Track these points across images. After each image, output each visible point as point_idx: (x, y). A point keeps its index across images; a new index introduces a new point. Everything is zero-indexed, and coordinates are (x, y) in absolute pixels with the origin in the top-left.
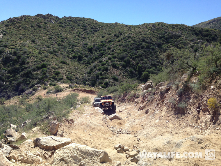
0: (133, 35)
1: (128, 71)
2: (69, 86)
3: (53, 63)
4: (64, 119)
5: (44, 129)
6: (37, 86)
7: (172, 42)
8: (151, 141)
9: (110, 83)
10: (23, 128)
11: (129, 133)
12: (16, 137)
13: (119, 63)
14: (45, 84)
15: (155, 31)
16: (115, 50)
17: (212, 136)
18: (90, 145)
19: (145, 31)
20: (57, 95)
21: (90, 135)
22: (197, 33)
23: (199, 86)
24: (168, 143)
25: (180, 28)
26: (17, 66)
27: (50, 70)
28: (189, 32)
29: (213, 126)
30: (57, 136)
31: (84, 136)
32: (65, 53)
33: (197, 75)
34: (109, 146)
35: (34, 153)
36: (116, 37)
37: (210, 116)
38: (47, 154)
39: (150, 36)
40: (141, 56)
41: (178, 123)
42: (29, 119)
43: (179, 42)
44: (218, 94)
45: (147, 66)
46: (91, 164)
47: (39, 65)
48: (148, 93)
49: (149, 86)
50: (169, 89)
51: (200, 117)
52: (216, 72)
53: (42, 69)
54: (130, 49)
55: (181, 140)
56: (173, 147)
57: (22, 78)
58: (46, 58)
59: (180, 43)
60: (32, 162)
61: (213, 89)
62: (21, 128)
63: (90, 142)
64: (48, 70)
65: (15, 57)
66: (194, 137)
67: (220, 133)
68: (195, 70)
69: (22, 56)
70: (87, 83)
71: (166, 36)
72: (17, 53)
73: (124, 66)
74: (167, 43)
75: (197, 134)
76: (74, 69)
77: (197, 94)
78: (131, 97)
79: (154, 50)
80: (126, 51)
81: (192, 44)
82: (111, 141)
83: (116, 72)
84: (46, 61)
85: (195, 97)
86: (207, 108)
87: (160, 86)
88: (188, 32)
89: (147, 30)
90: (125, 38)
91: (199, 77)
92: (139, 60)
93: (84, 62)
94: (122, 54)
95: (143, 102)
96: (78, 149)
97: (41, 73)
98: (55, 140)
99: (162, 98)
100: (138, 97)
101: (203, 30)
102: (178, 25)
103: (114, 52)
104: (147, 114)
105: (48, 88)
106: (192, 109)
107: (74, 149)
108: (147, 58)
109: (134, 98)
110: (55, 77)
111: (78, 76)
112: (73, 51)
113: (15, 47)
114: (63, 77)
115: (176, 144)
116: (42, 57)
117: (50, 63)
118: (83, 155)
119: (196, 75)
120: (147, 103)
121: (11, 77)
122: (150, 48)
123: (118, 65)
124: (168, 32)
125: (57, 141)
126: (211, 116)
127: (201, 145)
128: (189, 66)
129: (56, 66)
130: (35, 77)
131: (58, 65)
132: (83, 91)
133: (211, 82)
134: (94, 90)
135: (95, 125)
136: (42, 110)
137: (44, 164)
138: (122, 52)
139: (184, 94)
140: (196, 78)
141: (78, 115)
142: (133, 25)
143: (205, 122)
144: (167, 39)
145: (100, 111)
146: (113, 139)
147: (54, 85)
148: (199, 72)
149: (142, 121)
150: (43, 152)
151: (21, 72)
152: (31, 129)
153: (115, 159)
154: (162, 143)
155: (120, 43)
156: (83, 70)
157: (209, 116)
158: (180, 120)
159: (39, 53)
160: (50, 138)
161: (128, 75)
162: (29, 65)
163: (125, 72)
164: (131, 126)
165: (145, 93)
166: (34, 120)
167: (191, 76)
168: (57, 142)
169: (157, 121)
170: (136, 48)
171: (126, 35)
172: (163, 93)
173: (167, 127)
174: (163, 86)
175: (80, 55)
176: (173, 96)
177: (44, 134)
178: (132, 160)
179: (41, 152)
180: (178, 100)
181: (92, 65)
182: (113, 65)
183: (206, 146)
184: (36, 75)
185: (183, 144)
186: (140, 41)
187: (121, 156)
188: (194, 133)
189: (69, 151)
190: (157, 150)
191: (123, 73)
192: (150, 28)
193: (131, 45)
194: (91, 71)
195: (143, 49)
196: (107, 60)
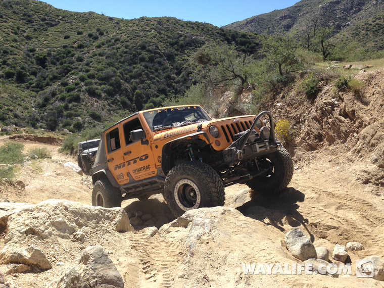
0: (124, 37)
1: (119, 101)
2: (2, 131)
9: (84, 123)
13: (100, 88)
15: (162, 32)
16: (91, 62)
19: (145, 31)
22: (229, 38)
25: (203, 30)
28: (216, 36)
33: (250, 90)
36: (91, 39)
39: (154, 40)
40: (140, 75)
45: (152, 92)
46: (99, 236)
52: (282, 81)
54: (120, 62)
56: (229, 204)
61: (280, 107)
68: (245, 84)
70: (39, 125)
71: (181, 41)
73: (110, 94)
74: (183, 53)
76: (9, 98)
79: (162, 65)
80: (112, 66)
83: (95, 104)
88: (214, 36)
89: (148, 28)
90: (110, 41)
92: (136, 82)
93: (31, 84)
94: (106, 71)
96: (66, 207)
101: (237, 34)
102: (200, 23)
103: (90, 67)
107: (56, 208)
108: (150, 79)
111: (18, 112)
112: (4, 63)
115: (234, 198)
118: (78, 220)
119: (247, 90)
122: (156, 61)
123: (98, 91)
124: (183, 34)
128: (236, 76)
132: (31, 140)
133: (274, 98)
134: (55, 137)
138: (105, 67)
140: (249, 95)
141: (31, 174)
142: (123, 19)
144: (182, 46)
145: (74, 169)
148: (252, 84)
155: (100, 51)
156: (29, 99)
161: (118, 110)
163: (113, 104)
167: (239, 92)
170: (131, 60)
171: (111, 36)
175: (20, 71)
178: (174, 225)
181: (48, 90)
182: (89, 90)
186: (137, 49)
191: (109, 106)
192: (153, 25)
193: (121, 55)
194: (46, 103)
195: (143, 63)
196: (78, 81)
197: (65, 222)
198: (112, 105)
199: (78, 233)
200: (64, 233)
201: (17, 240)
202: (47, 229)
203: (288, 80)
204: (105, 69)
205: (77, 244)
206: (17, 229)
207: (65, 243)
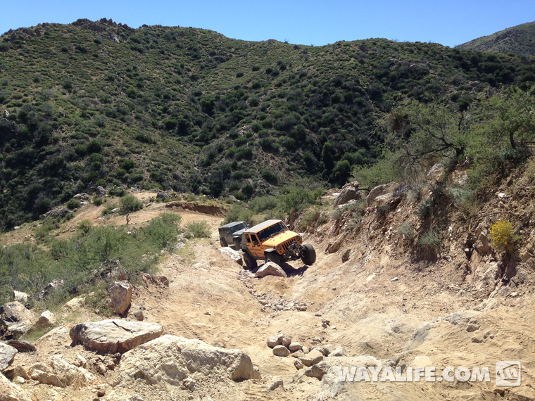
0: (312, 70)
1: (301, 157)
2: (158, 196)
3: (118, 139)
4: (144, 276)
5: (95, 303)
6: (80, 198)
7: (407, 86)
8: (355, 326)
9: (256, 187)
10: (44, 300)
11: (303, 307)
12: (28, 322)
13: (278, 140)
14: (98, 193)
15: (365, 60)
16: (268, 106)
17: (500, 313)
18: (208, 338)
19: (341, 60)
20: (127, 219)
21: (207, 314)
22: (467, 63)
23: (470, 193)
24: (396, 330)
25: (426, 53)
26: (29, 149)
27: (110, 158)
28: (447, 61)
29: (504, 288)
30: (128, 318)
31: (194, 317)
32: (147, 117)
33: (467, 166)
34: (254, 340)
35: (69, 359)
36: (270, 76)
37: (496, 264)
38: (103, 362)
39: (355, 73)
40: (332, 121)
41: (421, 282)
42: (59, 277)
43: (425, 86)
44: (515, 211)
45: (347, 145)
46: (211, 384)
47: (83, 146)
48: (349, 212)
49: (352, 195)
50: (399, 201)
51: (472, 268)
52: (512, 158)
53: (89, 155)
54: (305, 104)
55: (426, 323)
56: (406, 340)
57: (41, 178)
58: (99, 129)
59: (427, 90)
60: (66, 382)
61: (503, 199)
62: (39, 300)
63: (208, 332)
64: (105, 159)
65: (22, 128)
66: (456, 315)
67: (519, 305)
68: (461, 155)
69: (42, 125)
70: (201, 188)
71: (393, 71)
72: (28, 116)
73: (290, 147)
74: (395, 88)
75: (464, 308)
76: (168, 155)
77: (464, 211)
78: (309, 221)
79: (364, 106)
80: (295, 111)
81: (455, 92)
82: (258, 328)
83: (271, 161)
84: (99, 135)
85: (462, 219)
86: (489, 245)
87: (377, 195)
88: (444, 61)
89: (346, 56)
90: (294, 78)
91: (471, 171)
92: (327, 132)
93: (194, 136)
94: (287, 117)
95: (336, 232)
96: (179, 348)
97: (89, 164)
98: (124, 328)
99: (382, 224)
100: (325, 222)
101: (480, 56)
102: (422, 44)
103: (267, 113)
104: (347, 262)
105: (105, 201)
106: (452, 248)
107: (169, 348)
108: (346, 127)
109: (316, 225)
110: (123, 174)
111: (178, 173)
112: (165, 110)
113: (24, 101)
114: (142, 175)
115: (414, 333)
116: (90, 126)
117: (110, 141)
118: (190, 364)
119: (463, 166)
120: (345, 236)
121: (15, 176)
122: (354, 101)
123: (275, 145)
124: (396, 62)
125: (127, 330)
126: (498, 265)
127: (474, 335)
128: (448, 146)
129: (126, 149)
130: (73, 175)
131: (131, 145)
132: (191, 209)
133: (498, 183)
134: (219, 205)
135: (221, 290)
136: (90, 255)
137: (95, 386)
138: (285, 113)
139: (435, 213)
140: (464, 174)
141: (178, 266)
142: (312, 46)
143: (485, 279)
144: (393, 79)
145: (232, 257)
146: (264, 323)
147: (121, 194)
148: (471, 159)
149: (335, 278)
150: (94, 356)
151: (38, 163)
152: (65, 302)
153: (269, 371)
154: (380, 331)
155: (280, 90)
156: (191, 156)
157: (494, 266)
158: (423, 276)
159: (83, 116)
160: (110, 324)
161: (299, 169)
162: (57, 146)
163: (294, 162)
164: (308, 292)
165: (341, 213)
166: (72, 279)
167: (451, 168)
168: (127, 333)
169: (370, 278)
170: (320, 101)
171: (295, 70)
172: (385, 211)
173: (395, 292)
174: (385, 193)
175: (182, 121)
176: (407, 217)
177: (96, 313)
178: (308, 374)
179: (90, 358)
180: (419, 227)
181: (214, 144)
182: (264, 143)
183: (485, 337)
184: (76, 169)
185: (432, 333)
186: (329, 86)
187: (283, 363)
188: (457, 305)
189: (156, 354)
190: (368, 348)
191: (289, 164)
192: (354, 51)
193: (307, 96)
194: (210, 160)
195: (337, 105)
196: (250, 131)
197: (175, 366)
198: (292, 163)
199: (188, 379)
200: (174, 378)
201: (125, 384)
202: (156, 373)
203: (521, 157)
204: (286, 115)
205: (186, 393)
206: (127, 371)
207: (173, 390)
